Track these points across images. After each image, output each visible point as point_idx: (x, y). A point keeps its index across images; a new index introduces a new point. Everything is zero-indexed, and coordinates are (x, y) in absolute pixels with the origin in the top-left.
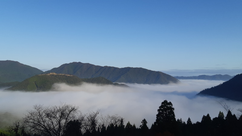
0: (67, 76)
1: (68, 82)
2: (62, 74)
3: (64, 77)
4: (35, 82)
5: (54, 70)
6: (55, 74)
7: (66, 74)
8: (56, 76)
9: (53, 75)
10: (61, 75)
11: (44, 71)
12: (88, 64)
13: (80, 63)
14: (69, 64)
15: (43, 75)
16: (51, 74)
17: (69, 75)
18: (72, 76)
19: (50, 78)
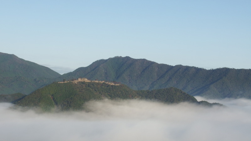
0: (108, 86)
1: (111, 96)
2: (100, 82)
3: (103, 87)
4: (53, 95)
5: (81, 72)
6: (86, 80)
7: (107, 81)
8: (89, 85)
9: (83, 83)
10: (98, 84)
11: (62, 74)
12: (144, 60)
13: (128, 58)
14: (107, 60)
15: (66, 82)
16: (80, 80)
17: (113, 84)
18: (118, 86)
19: (78, 88)
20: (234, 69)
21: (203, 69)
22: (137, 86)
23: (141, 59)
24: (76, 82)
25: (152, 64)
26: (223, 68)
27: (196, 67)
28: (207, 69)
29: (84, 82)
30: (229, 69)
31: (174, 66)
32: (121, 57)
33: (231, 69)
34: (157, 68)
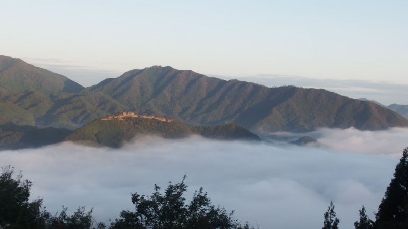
0: (159, 122)
2: (149, 117)
3: (153, 123)
4: (96, 135)
6: (133, 115)
7: (157, 117)
8: (136, 121)
10: (147, 120)
13: (169, 69)
16: (125, 114)
17: (164, 120)
18: (170, 122)
19: (125, 126)
20: (301, 88)
21: (264, 87)
22: (181, 106)
23: (186, 71)
24: (121, 116)
25: (199, 77)
26: (288, 86)
27: (256, 83)
28: (269, 86)
29: (130, 117)
30: (296, 87)
31: (228, 80)
32: (160, 66)
33: (298, 88)
34: (207, 83)
